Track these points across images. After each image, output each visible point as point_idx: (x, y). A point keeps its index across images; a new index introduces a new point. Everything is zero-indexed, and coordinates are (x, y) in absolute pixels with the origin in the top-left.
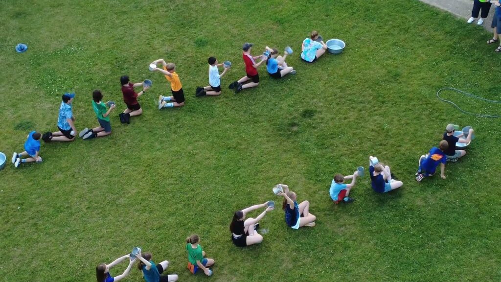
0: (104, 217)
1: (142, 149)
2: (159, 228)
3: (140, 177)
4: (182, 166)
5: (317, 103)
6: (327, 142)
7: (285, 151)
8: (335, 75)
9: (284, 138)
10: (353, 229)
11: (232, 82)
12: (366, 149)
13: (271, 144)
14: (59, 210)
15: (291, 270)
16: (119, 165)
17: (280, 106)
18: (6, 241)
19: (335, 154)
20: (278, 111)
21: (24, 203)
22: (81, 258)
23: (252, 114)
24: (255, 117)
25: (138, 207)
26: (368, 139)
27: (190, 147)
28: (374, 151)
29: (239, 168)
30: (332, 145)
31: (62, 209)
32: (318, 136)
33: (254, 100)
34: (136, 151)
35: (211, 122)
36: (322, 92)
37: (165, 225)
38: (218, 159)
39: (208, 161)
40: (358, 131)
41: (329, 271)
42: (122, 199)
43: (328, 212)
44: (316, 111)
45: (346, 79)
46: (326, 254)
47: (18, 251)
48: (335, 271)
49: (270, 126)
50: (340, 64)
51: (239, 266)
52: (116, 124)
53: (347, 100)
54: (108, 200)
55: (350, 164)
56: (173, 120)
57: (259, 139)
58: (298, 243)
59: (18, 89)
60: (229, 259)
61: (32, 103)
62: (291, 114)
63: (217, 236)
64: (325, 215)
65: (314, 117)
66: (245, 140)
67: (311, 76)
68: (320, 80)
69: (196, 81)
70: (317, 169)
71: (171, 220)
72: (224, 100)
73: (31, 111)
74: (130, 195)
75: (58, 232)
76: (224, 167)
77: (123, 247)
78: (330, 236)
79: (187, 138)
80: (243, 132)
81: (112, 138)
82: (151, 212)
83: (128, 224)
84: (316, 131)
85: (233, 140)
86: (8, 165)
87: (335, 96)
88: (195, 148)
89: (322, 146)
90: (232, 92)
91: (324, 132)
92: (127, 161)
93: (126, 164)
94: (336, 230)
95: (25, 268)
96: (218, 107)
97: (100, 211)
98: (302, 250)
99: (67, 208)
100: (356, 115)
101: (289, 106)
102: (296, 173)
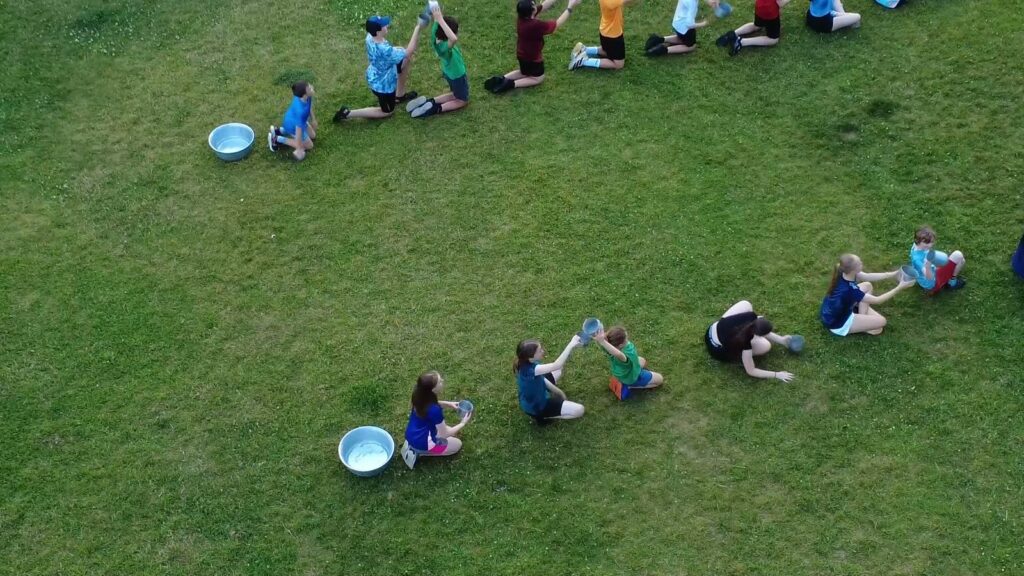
0: (443, 271)
1: (530, 148)
2: (553, 305)
3: (521, 200)
4: (609, 187)
5: (899, 90)
6: (919, 170)
7: (827, 180)
8: (944, 37)
9: (826, 154)
10: (963, 350)
11: (724, 31)
12: (1001, 192)
13: (799, 162)
14: (351, 248)
15: (824, 416)
16: (480, 172)
17: (821, 88)
18: (244, 298)
19: (933, 194)
20: (817, 98)
21: (283, 228)
22: (392, 346)
23: (761, 99)
24: (767, 105)
25: (513, 258)
26: (1007, 170)
27: (628, 153)
28: (1018, 197)
29: (728, 204)
30: (928, 176)
31: (359, 246)
32: (899, 156)
33: (766, 71)
34: (515, 150)
35: (675, 107)
36: (914, 69)
37: (565, 299)
38: (685, 182)
39: (664, 183)
40: (987, 154)
41: (905, 428)
42: (482, 241)
43: (910, 310)
44: (898, 106)
45: (969, 45)
46: (902, 393)
47: (268, 320)
48: (919, 429)
49: (799, 127)
50: (956, 15)
51: (715, 396)
52: (476, 91)
53: (968, 89)
54: (453, 239)
55: (965, 219)
56: (596, 96)
57: (772, 150)
58: (842, 363)
59: (286, 7)
60: (696, 380)
61: (311, 36)
62: (843, 107)
63: (672, 333)
64: (904, 314)
65: (894, 118)
66: (744, 150)
67: (893, 34)
68: (910, 44)
69: (648, 23)
70: (892, 221)
71: (578, 292)
72: (705, 65)
73: (308, 51)
74: (498, 233)
75: (347, 290)
76: (697, 198)
77: (477, 335)
78: (912, 356)
79: (624, 134)
80: (741, 133)
81: (469, 120)
82: (539, 271)
83: (491, 291)
84: (895, 144)
85: (719, 147)
86: (257, 151)
87: (941, 78)
88: (637, 156)
89: (906, 177)
90: (725, 52)
91: (914, 148)
92: (496, 167)
93: (493, 173)
94: (924, 348)
95: (278, 352)
96: (691, 78)
97: (435, 258)
98: (849, 378)
99: (370, 246)
100: (986, 120)
101: (843, 90)
102: (846, 224)
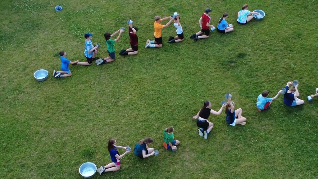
0: (109, 112)
1: (134, 73)
2: (144, 121)
3: (133, 89)
4: (159, 84)
5: (246, 50)
6: (254, 74)
7: (226, 78)
8: (259, 33)
9: (226, 70)
10: (271, 128)
11: (192, 34)
12: (279, 79)
13: (217, 73)
14: (81, 107)
15: (230, 151)
16: (119, 81)
17: (223, 50)
18: (47, 124)
19: (258, 81)
20: (222, 53)
21: (59, 101)
22: (94, 137)
23: (205, 54)
24: (207, 56)
25: (131, 107)
26: (281, 72)
27: (165, 73)
28: (284, 80)
29: (197, 87)
30: (257, 75)
31: (83, 106)
32: (248, 70)
33: (206, 46)
34: (130, 74)
35: (178, 58)
36: (251, 43)
37: (148, 119)
38: (183, 81)
39: (176, 82)
40: (274, 68)
41: (255, 153)
42: (121, 102)
43: (254, 117)
44: (246, 55)
45: (267, 35)
46: (253, 142)
47: (55, 131)
48: (259, 153)
49: (217, 62)
50: (262, 26)
51: (196, 147)
52: (117, 56)
53: (267, 48)
54: (112, 102)
55: (269, 88)
56: (154, 56)
57: (209, 70)
58: (234, 134)
59: (56, 33)
60: (189, 142)
61: (65, 41)
62: (230, 55)
63: (182, 128)
64: (252, 118)
65: (245, 58)
66: (200, 70)
67: (244, 33)
68: (249, 36)
69: (169, 33)
70: (247, 90)
71: (152, 117)
72: (187, 45)
73: (64, 46)
74: (126, 100)
75: (80, 120)
76: (187, 86)
77: (121, 132)
78: (255, 131)
79: (163, 67)
80: (199, 65)
81: (115, 65)
82: (139, 111)
83: (125, 118)
84: (246, 66)
85: (193, 70)
86: (49, 78)
87: (259, 45)
88: (167, 74)
89: (250, 76)
90: (193, 40)
91: (252, 67)
92: (125, 79)
93: (123, 81)
94: (259, 128)
95: (58, 140)
96: (183, 49)
97: (106, 109)
98: (237, 139)
99: (86, 105)
100: (273, 58)
101: (230, 50)
102: (233, 91)
